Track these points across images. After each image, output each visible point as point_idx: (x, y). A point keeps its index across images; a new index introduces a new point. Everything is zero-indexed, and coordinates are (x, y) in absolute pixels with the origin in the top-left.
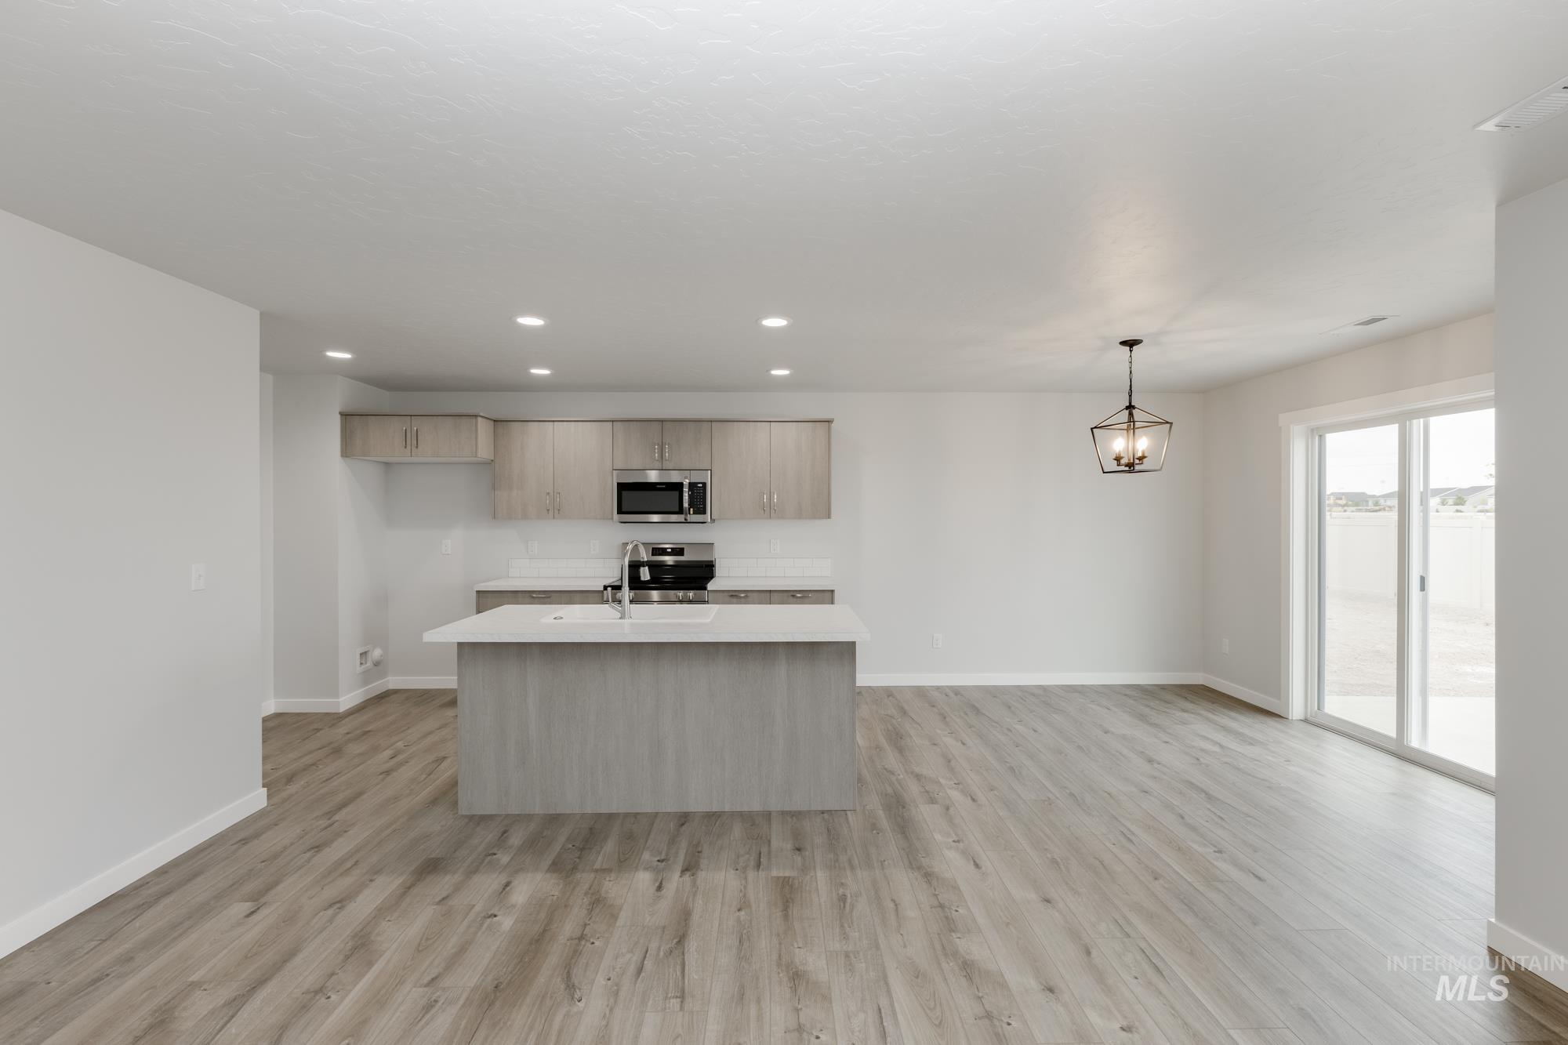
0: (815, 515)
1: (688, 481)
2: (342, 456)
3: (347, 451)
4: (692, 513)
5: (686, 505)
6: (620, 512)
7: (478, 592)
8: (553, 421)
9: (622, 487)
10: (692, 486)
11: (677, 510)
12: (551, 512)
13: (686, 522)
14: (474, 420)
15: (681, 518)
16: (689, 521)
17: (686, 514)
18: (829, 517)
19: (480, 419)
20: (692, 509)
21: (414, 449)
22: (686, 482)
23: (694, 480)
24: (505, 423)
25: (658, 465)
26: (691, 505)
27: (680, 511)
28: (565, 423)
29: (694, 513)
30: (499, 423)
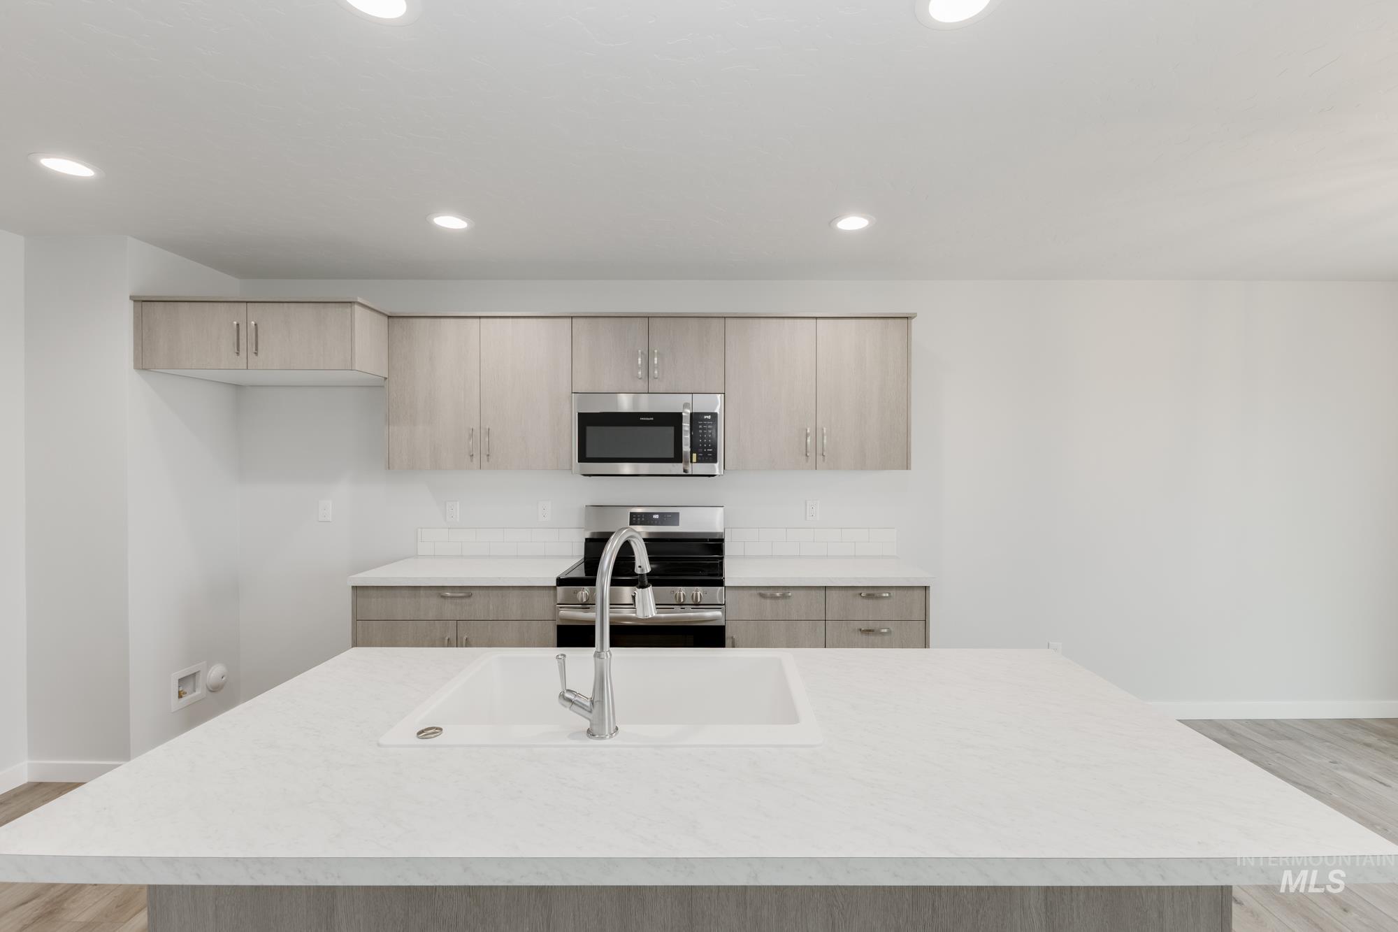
0: (884, 464)
1: (689, 411)
2: (136, 367)
3: (143, 362)
4: (694, 460)
5: (686, 448)
6: (583, 458)
7: (354, 588)
8: (480, 317)
9: (586, 421)
10: (695, 418)
11: (672, 455)
12: (476, 459)
13: (686, 474)
14: (348, 310)
15: (677, 468)
16: (690, 473)
17: (686, 463)
18: (908, 467)
19: (356, 307)
20: (694, 455)
21: (251, 355)
22: (686, 413)
23: (698, 409)
24: (405, 320)
25: (641, 386)
26: (694, 448)
27: (678, 457)
28: (498, 320)
29: (698, 461)
30: (396, 320)
